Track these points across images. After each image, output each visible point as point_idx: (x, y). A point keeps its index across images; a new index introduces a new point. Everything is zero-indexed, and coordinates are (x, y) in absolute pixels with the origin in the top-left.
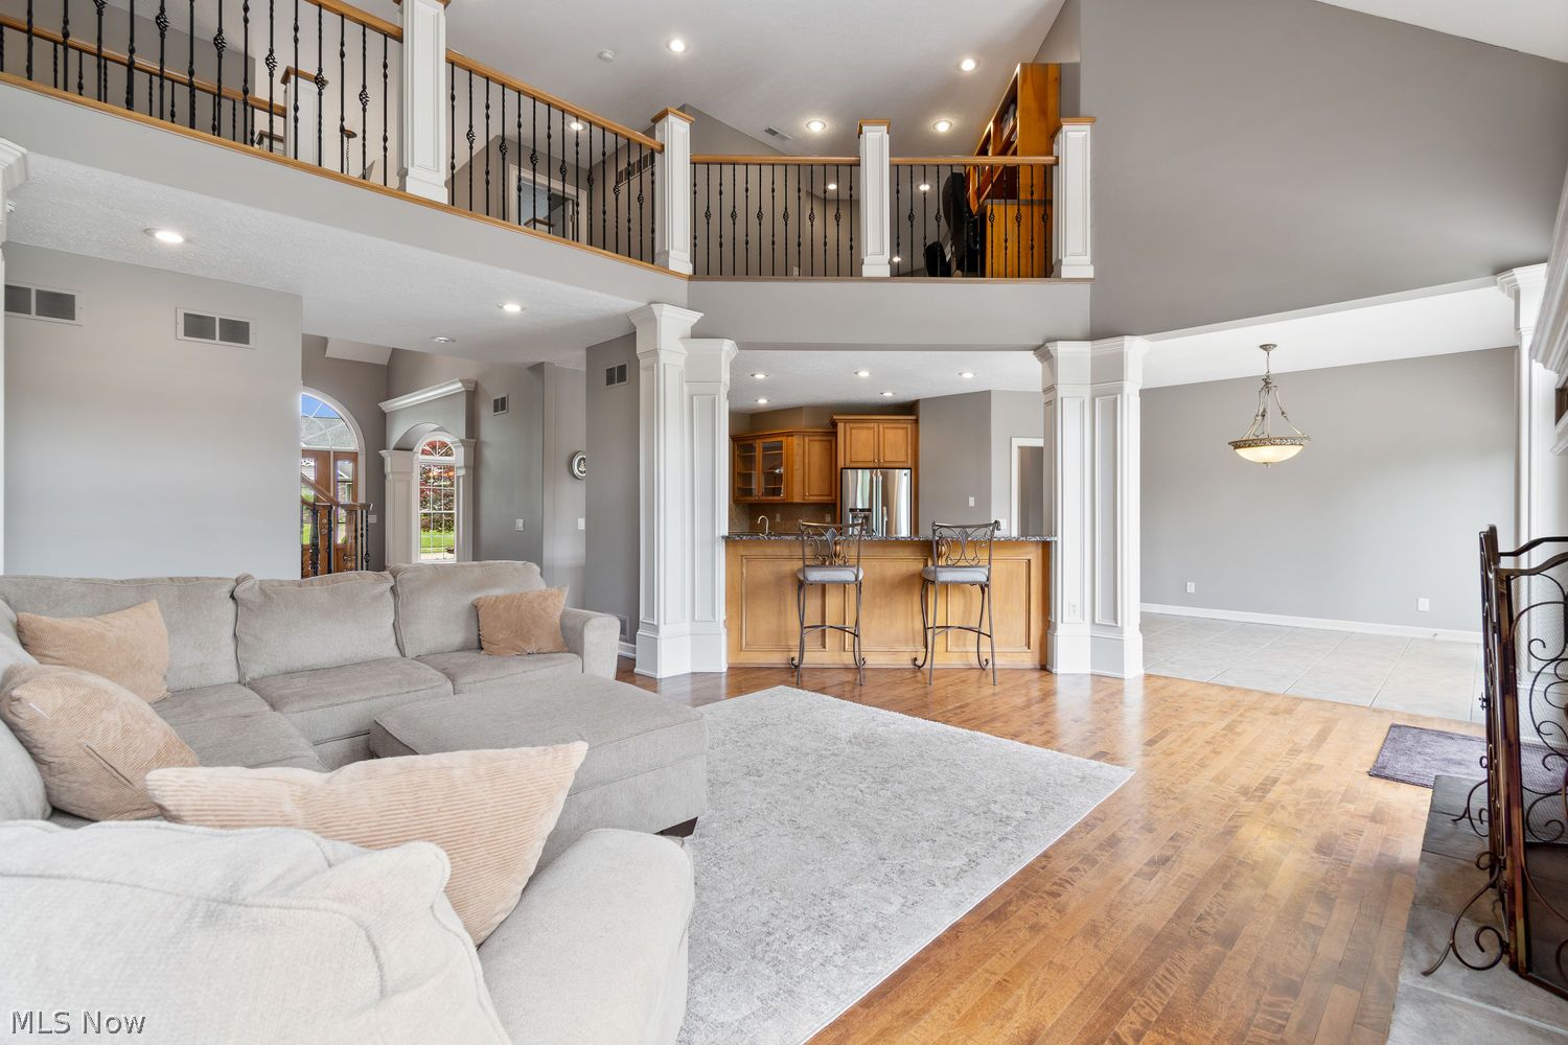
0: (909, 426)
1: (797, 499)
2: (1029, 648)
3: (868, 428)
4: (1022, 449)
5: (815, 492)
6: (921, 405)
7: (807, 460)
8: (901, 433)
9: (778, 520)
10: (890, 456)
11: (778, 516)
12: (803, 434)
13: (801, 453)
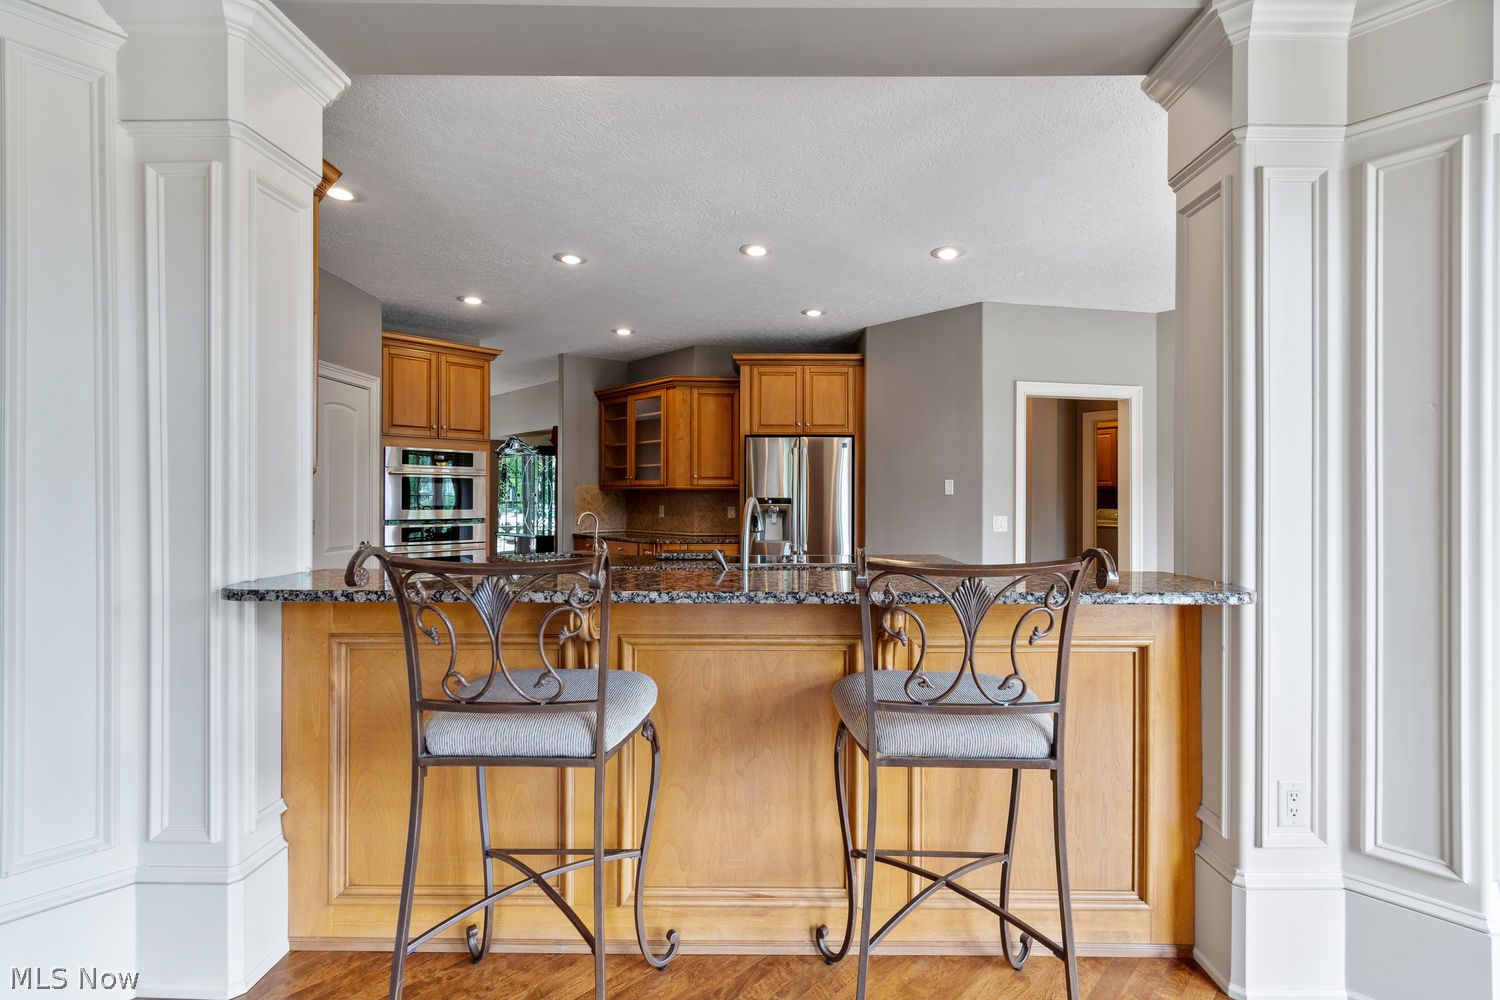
0: (851, 369)
1: (680, 483)
2: (1143, 897)
3: (787, 374)
4: (1036, 404)
5: (709, 473)
6: (869, 338)
7: (695, 423)
8: (838, 381)
9: (662, 515)
10: (820, 418)
11: (662, 509)
12: (691, 384)
13: (687, 413)
